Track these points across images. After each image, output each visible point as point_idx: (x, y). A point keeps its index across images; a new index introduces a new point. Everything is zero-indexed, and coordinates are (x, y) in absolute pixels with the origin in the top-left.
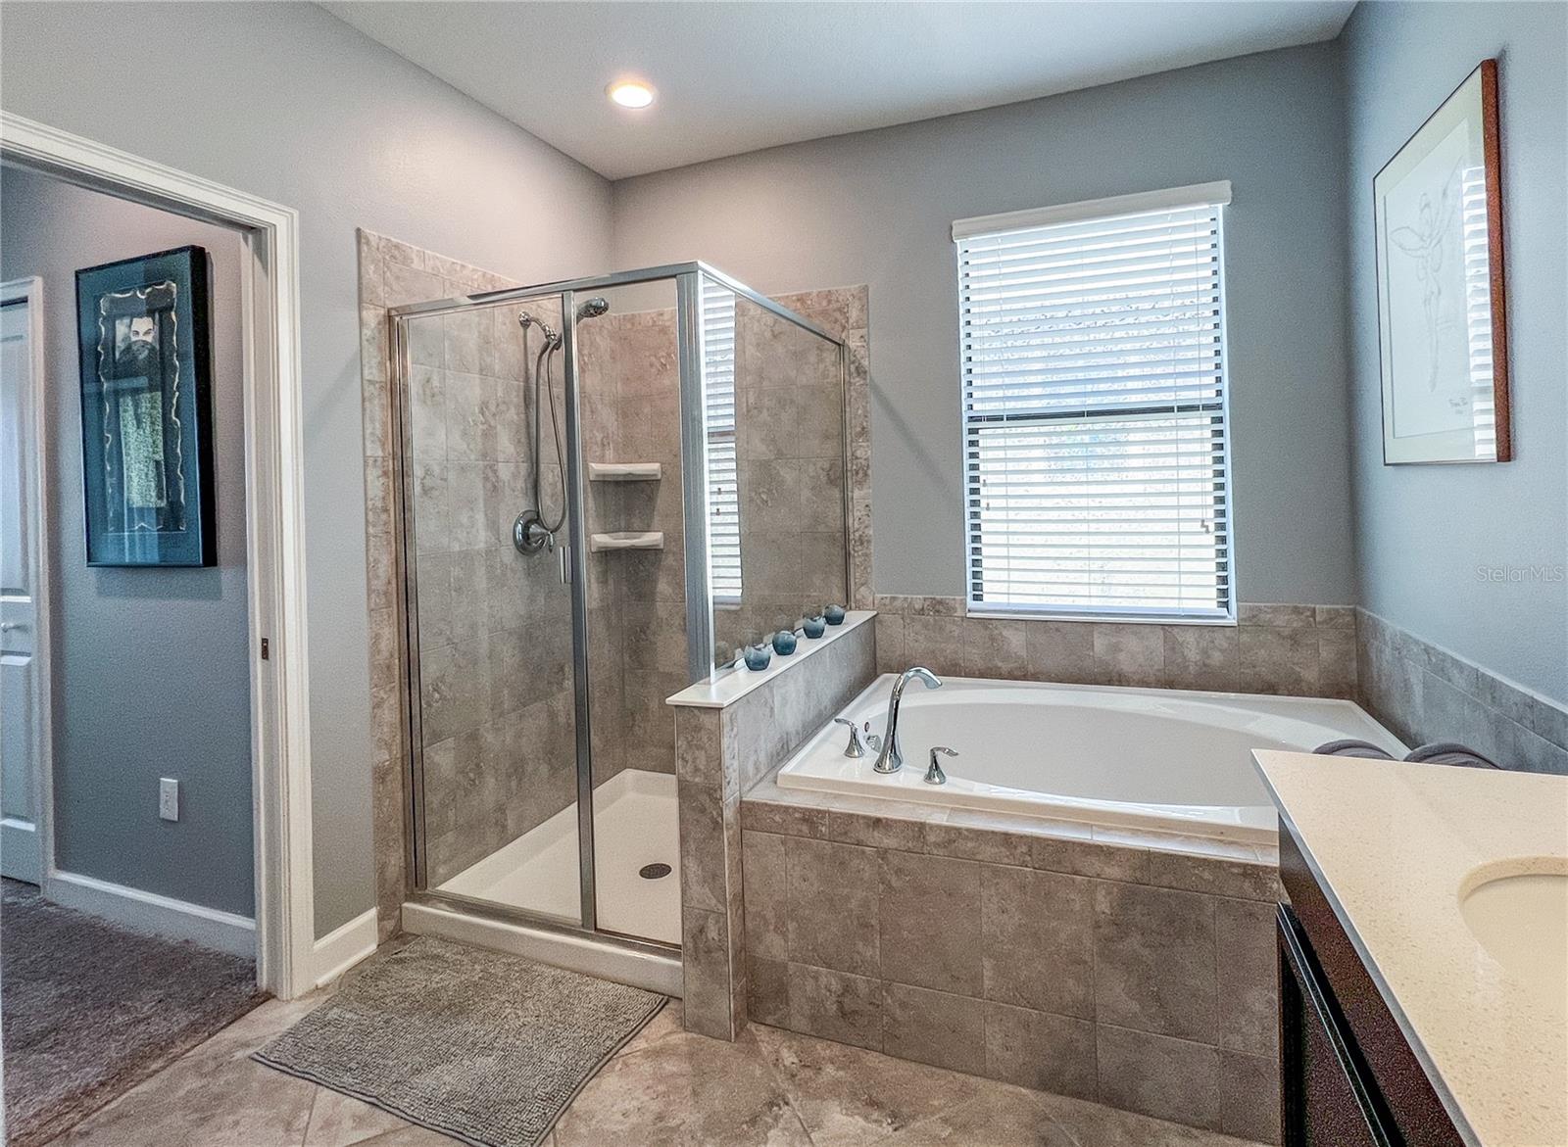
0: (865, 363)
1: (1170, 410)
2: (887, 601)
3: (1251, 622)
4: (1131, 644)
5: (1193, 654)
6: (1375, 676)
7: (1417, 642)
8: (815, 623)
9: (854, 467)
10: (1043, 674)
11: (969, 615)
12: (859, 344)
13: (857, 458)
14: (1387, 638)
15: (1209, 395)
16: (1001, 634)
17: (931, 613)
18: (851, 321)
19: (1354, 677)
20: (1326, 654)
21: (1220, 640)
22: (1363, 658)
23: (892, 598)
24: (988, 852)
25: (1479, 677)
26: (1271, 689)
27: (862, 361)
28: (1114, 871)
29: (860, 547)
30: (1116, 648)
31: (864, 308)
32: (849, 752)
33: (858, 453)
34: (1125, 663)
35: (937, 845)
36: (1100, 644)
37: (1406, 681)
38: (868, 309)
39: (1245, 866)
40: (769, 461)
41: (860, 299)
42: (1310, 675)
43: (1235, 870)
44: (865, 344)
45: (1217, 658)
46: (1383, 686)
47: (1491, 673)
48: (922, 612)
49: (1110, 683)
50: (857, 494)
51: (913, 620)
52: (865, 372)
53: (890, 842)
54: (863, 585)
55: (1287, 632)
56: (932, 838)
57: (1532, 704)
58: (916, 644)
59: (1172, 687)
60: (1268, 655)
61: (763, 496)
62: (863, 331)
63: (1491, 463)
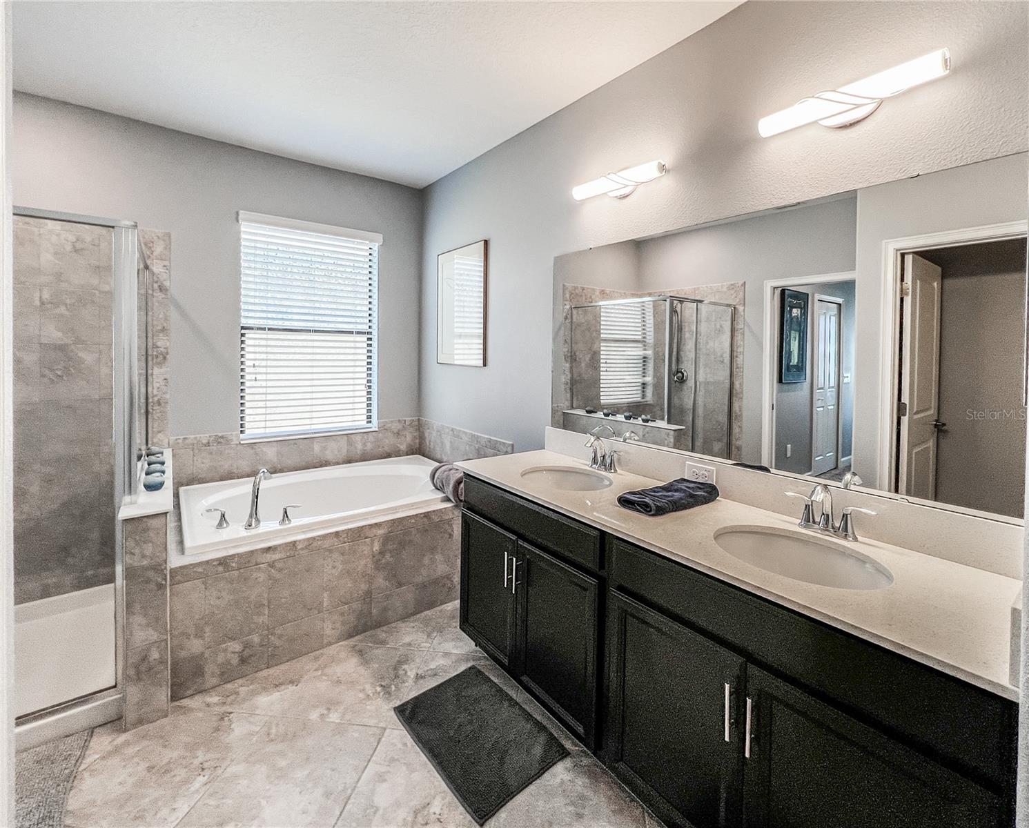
0: (167, 284)
1: (352, 333)
2: (180, 441)
3: (383, 428)
4: (332, 445)
5: (359, 446)
6: (428, 444)
7: (448, 428)
8: (158, 459)
9: (155, 353)
10: (285, 468)
11: (242, 442)
12: (163, 270)
13: (158, 347)
14: (435, 427)
15: (365, 328)
16: (262, 451)
17: (215, 445)
18: (155, 254)
19: (418, 446)
20: (409, 438)
21: (371, 438)
22: (422, 438)
23: (184, 438)
24: (327, 544)
25: (473, 436)
26: (389, 456)
27: (165, 283)
28: (381, 532)
29: (158, 407)
30: (325, 448)
31: (168, 247)
32: (220, 525)
33: (159, 344)
34: (329, 456)
35: (302, 549)
36: (317, 447)
37: (442, 443)
38: (170, 248)
39: (424, 513)
40: (66, 345)
41: (164, 240)
42: (403, 447)
43: (422, 516)
44: (167, 272)
45: (369, 446)
46: (432, 447)
47: (476, 434)
48: (208, 444)
49: (321, 466)
50: (156, 371)
51: (199, 450)
52: (167, 290)
53: (277, 556)
54: (159, 432)
55: (396, 431)
56: (299, 547)
57: (490, 441)
58: (203, 465)
59: (350, 463)
60: (389, 442)
61: (57, 372)
62: (166, 263)
63: (481, 367)
